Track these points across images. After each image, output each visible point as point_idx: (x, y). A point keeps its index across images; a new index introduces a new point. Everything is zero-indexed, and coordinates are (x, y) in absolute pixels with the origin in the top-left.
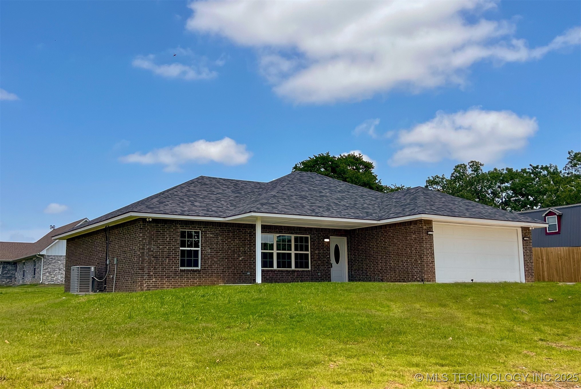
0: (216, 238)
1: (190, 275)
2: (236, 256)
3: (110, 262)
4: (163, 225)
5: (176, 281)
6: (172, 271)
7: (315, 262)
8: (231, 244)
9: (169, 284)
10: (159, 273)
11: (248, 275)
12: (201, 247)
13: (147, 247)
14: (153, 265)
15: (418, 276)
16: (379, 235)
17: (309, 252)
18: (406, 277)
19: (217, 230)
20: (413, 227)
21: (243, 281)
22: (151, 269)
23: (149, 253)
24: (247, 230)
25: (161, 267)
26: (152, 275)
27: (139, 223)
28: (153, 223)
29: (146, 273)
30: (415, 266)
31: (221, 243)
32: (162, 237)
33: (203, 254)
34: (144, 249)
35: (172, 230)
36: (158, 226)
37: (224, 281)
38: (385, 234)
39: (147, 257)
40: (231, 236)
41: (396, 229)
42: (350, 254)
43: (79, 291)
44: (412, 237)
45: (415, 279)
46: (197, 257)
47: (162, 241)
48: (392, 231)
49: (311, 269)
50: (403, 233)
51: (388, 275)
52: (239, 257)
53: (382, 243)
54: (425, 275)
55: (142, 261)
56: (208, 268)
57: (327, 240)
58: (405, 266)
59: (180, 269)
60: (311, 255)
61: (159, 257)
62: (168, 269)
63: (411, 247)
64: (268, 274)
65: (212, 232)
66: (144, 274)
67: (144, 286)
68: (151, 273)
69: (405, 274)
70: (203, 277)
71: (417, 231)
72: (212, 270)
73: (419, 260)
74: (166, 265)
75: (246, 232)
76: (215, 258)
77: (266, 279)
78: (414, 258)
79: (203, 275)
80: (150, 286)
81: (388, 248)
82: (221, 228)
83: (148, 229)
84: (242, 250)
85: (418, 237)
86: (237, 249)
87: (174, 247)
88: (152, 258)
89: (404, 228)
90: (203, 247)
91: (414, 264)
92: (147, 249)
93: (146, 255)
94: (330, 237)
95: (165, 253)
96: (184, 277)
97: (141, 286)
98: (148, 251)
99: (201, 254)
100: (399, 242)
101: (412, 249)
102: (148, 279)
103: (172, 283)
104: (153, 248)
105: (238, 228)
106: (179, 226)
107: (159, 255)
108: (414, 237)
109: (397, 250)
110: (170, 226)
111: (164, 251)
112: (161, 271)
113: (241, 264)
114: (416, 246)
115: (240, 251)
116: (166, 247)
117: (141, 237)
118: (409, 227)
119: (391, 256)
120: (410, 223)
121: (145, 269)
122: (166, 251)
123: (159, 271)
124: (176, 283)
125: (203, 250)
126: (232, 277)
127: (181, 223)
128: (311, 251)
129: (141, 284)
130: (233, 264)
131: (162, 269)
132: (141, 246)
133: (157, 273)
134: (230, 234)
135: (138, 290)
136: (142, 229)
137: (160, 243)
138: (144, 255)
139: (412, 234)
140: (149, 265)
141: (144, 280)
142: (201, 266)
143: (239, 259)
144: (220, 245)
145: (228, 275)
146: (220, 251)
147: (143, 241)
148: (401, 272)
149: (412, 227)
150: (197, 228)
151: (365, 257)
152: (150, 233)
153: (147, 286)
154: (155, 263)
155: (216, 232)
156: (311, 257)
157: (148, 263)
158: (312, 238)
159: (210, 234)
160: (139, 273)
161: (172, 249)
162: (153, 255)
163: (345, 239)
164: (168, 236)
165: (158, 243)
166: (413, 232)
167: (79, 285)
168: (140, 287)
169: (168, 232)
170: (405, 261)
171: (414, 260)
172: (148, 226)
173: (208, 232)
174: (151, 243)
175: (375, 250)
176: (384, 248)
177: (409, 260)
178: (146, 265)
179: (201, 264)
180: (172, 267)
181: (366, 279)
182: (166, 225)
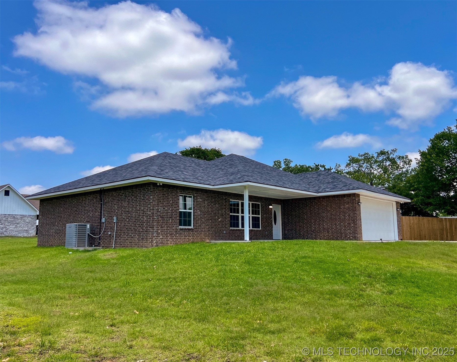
0: (204, 202)
1: (187, 233)
2: (216, 217)
3: (106, 220)
4: (168, 189)
5: (177, 238)
6: (174, 230)
7: (264, 224)
8: (213, 207)
9: (171, 241)
10: (165, 231)
11: (224, 233)
12: (193, 209)
13: (156, 208)
14: (160, 224)
15: (351, 236)
16: (313, 204)
17: (260, 216)
18: (339, 236)
19: (204, 196)
20: (347, 199)
21: (221, 238)
22: (159, 228)
23: (157, 213)
24: (223, 197)
25: (166, 226)
26: (160, 233)
27: (150, 186)
28: (160, 187)
29: (155, 231)
30: (348, 228)
31: (207, 207)
32: (167, 200)
33: (195, 216)
34: (154, 210)
35: (174, 194)
36: (164, 190)
37: (209, 238)
38: (319, 203)
39: (156, 217)
40: (213, 201)
41: (330, 200)
42: (283, 218)
43: (77, 246)
44: (346, 206)
45: (348, 238)
46: (190, 218)
47: (167, 204)
48: (325, 201)
49: (262, 229)
50: (336, 203)
51: (322, 234)
52: (218, 218)
53: (316, 210)
54: (357, 235)
55: (152, 220)
56: (198, 227)
57: (271, 207)
58: (338, 228)
59: (180, 228)
60: (261, 218)
61: (165, 217)
62: (171, 228)
63: (345, 214)
64: (236, 232)
65: (201, 197)
66: (154, 232)
67: (154, 242)
68: (159, 232)
69: (338, 234)
70: (195, 235)
71: (351, 202)
72: (201, 228)
73: (352, 224)
74: (169, 224)
75: (223, 198)
76: (203, 219)
77: (235, 237)
78: (347, 222)
79: (195, 233)
80: (158, 242)
81: (321, 214)
82: (207, 195)
83: (157, 192)
84: (220, 213)
85: (351, 207)
86: (217, 212)
87: (175, 209)
88: (160, 218)
89: (337, 199)
90: (195, 209)
91: (347, 227)
92: (156, 210)
93: (155, 215)
94: (273, 204)
95: (169, 213)
96: (183, 235)
97: (151, 242)
98: (157, 212)
99: (193, 216)
100: (332, 210)
101: (345, 215)
102: (157, 237)
103: (174, 240)
104: (161, 209)
105: (218, 195)
106: (179, 191)
107: (165, 216)
108: (347, 206)
109: (330, 216)
110: (172, 191)
111: (168, 212)
112: (166, 230)
113: (220, 224)
114: (349, 213)
115: (219, 214)
116: (170, 209)
117: (152, 199)
118: (343, 199)
119: (324, 220)
120: (344, 196)
121: (155, 228)
122: (170, 212)
123: (165, 230)
124: (177, 240)
125: (195, 212)
126: (214, 235)
127: (180, 188)
128: (261, 215)
129: (151, 240)
130: (215, 224)
131: (167, 228)
132: (152, 207)
133: (163, 231)
134: (212, 200)
135: (149, 246)
136: (152, 192)
137: (165, 205)
138: (154, 215)
139: (346, 204)
140: (158, 224)
141: (154, 237)
142: (193, 225)
143: (219, 220)
144: (206, 208)
145: (211, 233)
146: (206, 213)
147: (153, 203)
148: (335, 232)
149: (345, 199)
150: (191, 193)
151: (298, 220)
152: (158, 196)
153: (156, 242)
154: (162, 222)
155: (203, 197)
156: (261, 220)
157: (157, 222)
158: (262, 205)
159: (200, 199)
160: (150, 231)
161: (174, 210)
162: (160, 215)
163: (280, 206)
164: (171, 199)
165: (164, 205)
166: (346, 203)
167: (77, 241)
168: (150, 244)
169: (171, 196)
170: (338, 224)
171: (347, 224)
172: (157, 190)
173: (198, 197)
174: (159, 205)
175: (308, 215)
176: (317, 214)
177: (342, 224)
178: (155, 224)
179: (193, 223)
180: (174, 226)
181: (299, 237)
182: (169, 190)
